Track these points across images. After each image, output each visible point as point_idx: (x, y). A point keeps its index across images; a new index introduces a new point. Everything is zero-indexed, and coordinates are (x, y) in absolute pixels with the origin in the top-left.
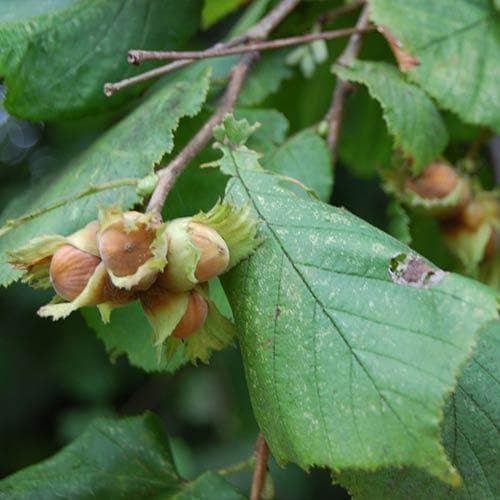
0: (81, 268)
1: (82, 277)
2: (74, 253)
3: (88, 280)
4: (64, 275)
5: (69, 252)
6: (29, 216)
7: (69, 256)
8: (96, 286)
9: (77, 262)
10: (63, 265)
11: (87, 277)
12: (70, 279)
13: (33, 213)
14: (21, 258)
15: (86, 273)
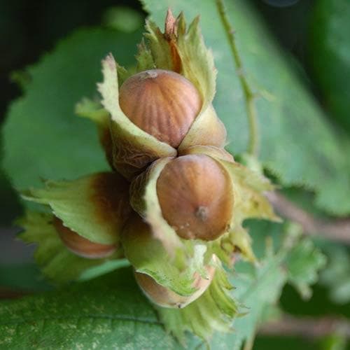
0: (168, 123)
1: (155, 123)
2: (190, 113)
3: (150, 133)
4: (160, 98)
5: (190, 105)
6: (225, 9)
7: (186, 105)
8: (141, 142)
9: (177, 118)
10: (174, 97)
11: (155, 130)
12: (154, 107)
13: (227, 17)
14: (187, 37)
15: (160, 129)
